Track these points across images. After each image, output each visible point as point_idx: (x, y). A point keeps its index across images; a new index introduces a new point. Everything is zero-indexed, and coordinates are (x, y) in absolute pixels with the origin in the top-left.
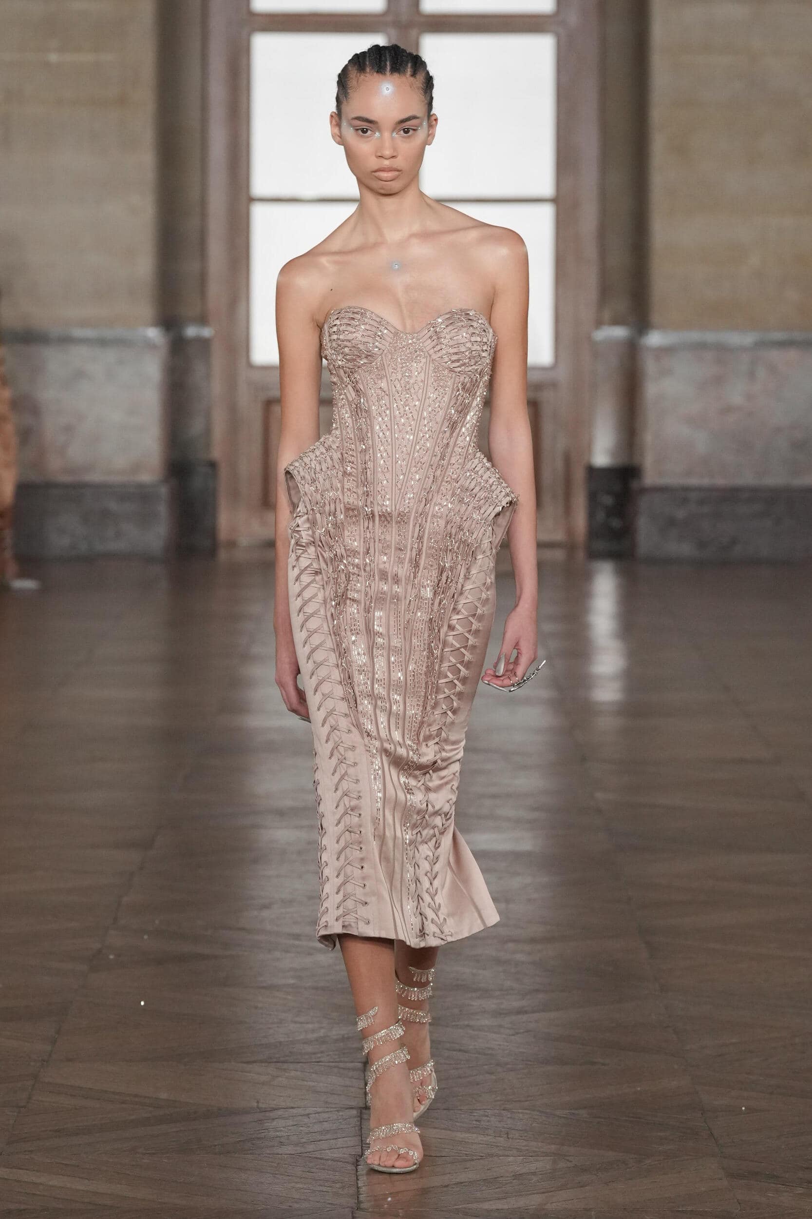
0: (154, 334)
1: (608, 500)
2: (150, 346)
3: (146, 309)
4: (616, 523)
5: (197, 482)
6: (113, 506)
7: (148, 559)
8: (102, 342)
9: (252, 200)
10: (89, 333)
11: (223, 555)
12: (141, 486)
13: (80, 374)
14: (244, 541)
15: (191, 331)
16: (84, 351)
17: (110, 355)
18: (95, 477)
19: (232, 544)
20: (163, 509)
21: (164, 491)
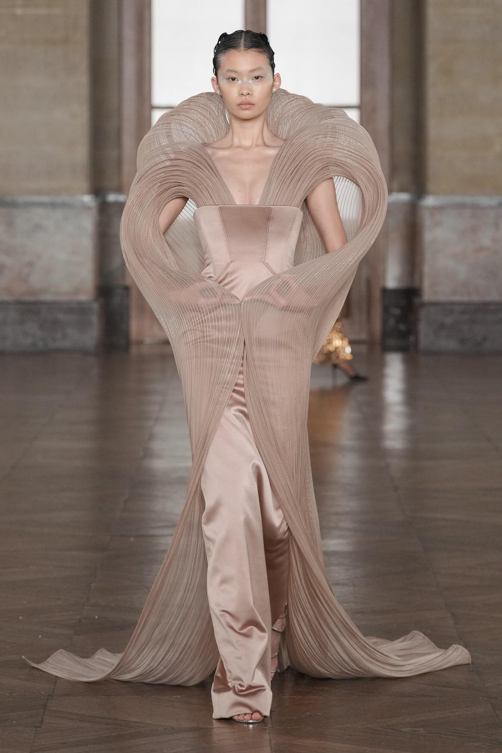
0: (88, 199)
1: (396, 311)
2: (86, 208)
3: (83, 183)
4: (402, 327)
5: (116, 301)
6: (61, 316)
7: (85, 353)
8: (53, 205)
9: (152, 108)
10: (45, 199)
11: (134, 350)
12: (80, 303)
13: (38, 227)
14: (148, 340)
15: (112, 198)
16: (41, 211)
17: (59, 214)
18: (48, 297)
19: (140, 343)
20: (95, 319)
21: (96, 306)
